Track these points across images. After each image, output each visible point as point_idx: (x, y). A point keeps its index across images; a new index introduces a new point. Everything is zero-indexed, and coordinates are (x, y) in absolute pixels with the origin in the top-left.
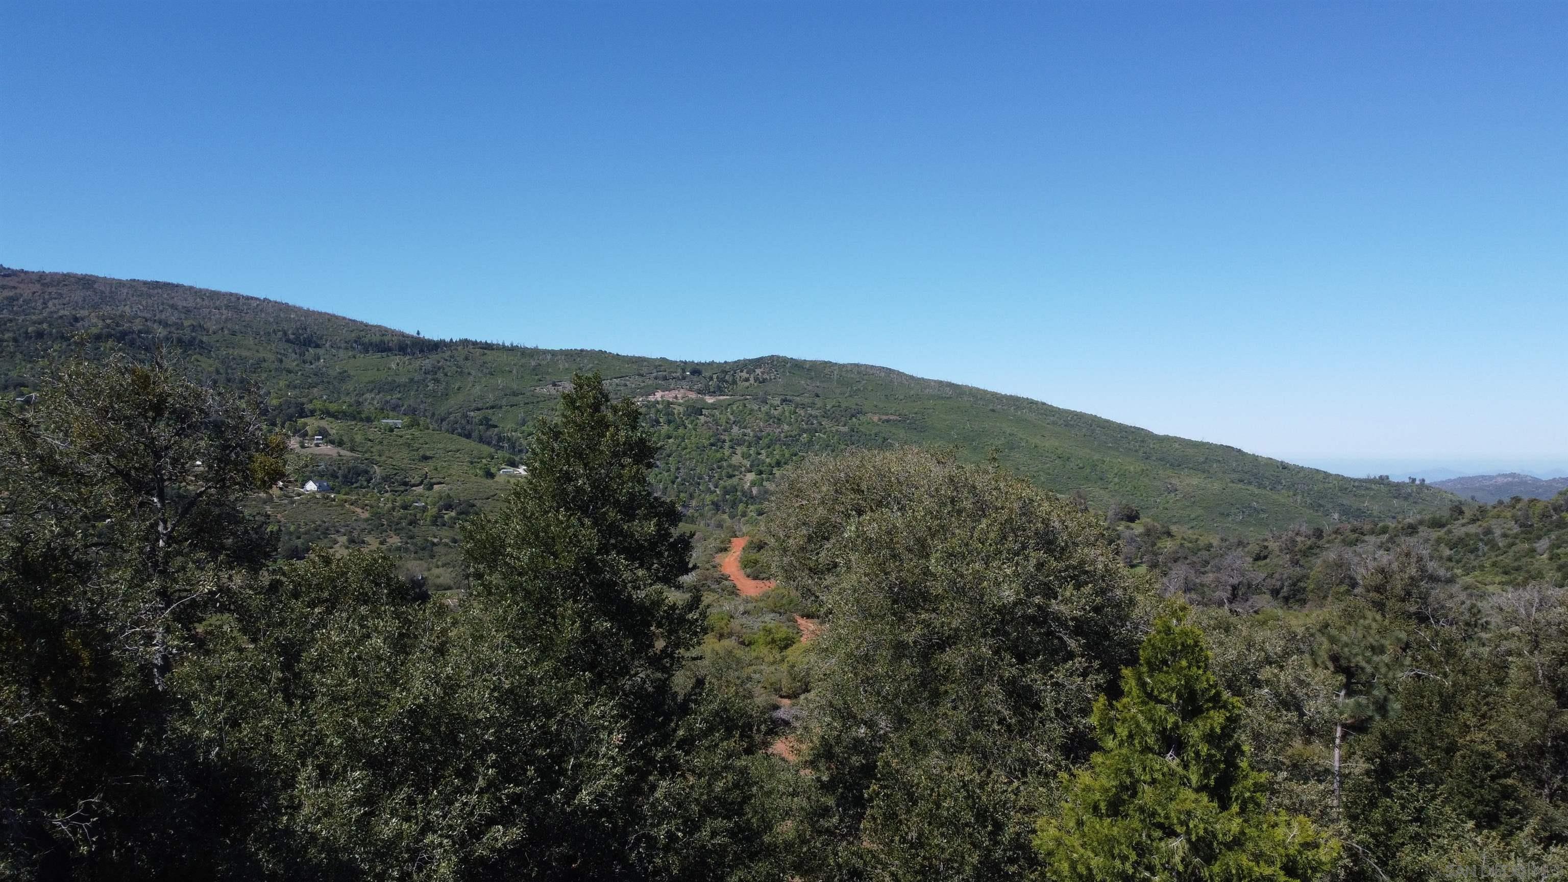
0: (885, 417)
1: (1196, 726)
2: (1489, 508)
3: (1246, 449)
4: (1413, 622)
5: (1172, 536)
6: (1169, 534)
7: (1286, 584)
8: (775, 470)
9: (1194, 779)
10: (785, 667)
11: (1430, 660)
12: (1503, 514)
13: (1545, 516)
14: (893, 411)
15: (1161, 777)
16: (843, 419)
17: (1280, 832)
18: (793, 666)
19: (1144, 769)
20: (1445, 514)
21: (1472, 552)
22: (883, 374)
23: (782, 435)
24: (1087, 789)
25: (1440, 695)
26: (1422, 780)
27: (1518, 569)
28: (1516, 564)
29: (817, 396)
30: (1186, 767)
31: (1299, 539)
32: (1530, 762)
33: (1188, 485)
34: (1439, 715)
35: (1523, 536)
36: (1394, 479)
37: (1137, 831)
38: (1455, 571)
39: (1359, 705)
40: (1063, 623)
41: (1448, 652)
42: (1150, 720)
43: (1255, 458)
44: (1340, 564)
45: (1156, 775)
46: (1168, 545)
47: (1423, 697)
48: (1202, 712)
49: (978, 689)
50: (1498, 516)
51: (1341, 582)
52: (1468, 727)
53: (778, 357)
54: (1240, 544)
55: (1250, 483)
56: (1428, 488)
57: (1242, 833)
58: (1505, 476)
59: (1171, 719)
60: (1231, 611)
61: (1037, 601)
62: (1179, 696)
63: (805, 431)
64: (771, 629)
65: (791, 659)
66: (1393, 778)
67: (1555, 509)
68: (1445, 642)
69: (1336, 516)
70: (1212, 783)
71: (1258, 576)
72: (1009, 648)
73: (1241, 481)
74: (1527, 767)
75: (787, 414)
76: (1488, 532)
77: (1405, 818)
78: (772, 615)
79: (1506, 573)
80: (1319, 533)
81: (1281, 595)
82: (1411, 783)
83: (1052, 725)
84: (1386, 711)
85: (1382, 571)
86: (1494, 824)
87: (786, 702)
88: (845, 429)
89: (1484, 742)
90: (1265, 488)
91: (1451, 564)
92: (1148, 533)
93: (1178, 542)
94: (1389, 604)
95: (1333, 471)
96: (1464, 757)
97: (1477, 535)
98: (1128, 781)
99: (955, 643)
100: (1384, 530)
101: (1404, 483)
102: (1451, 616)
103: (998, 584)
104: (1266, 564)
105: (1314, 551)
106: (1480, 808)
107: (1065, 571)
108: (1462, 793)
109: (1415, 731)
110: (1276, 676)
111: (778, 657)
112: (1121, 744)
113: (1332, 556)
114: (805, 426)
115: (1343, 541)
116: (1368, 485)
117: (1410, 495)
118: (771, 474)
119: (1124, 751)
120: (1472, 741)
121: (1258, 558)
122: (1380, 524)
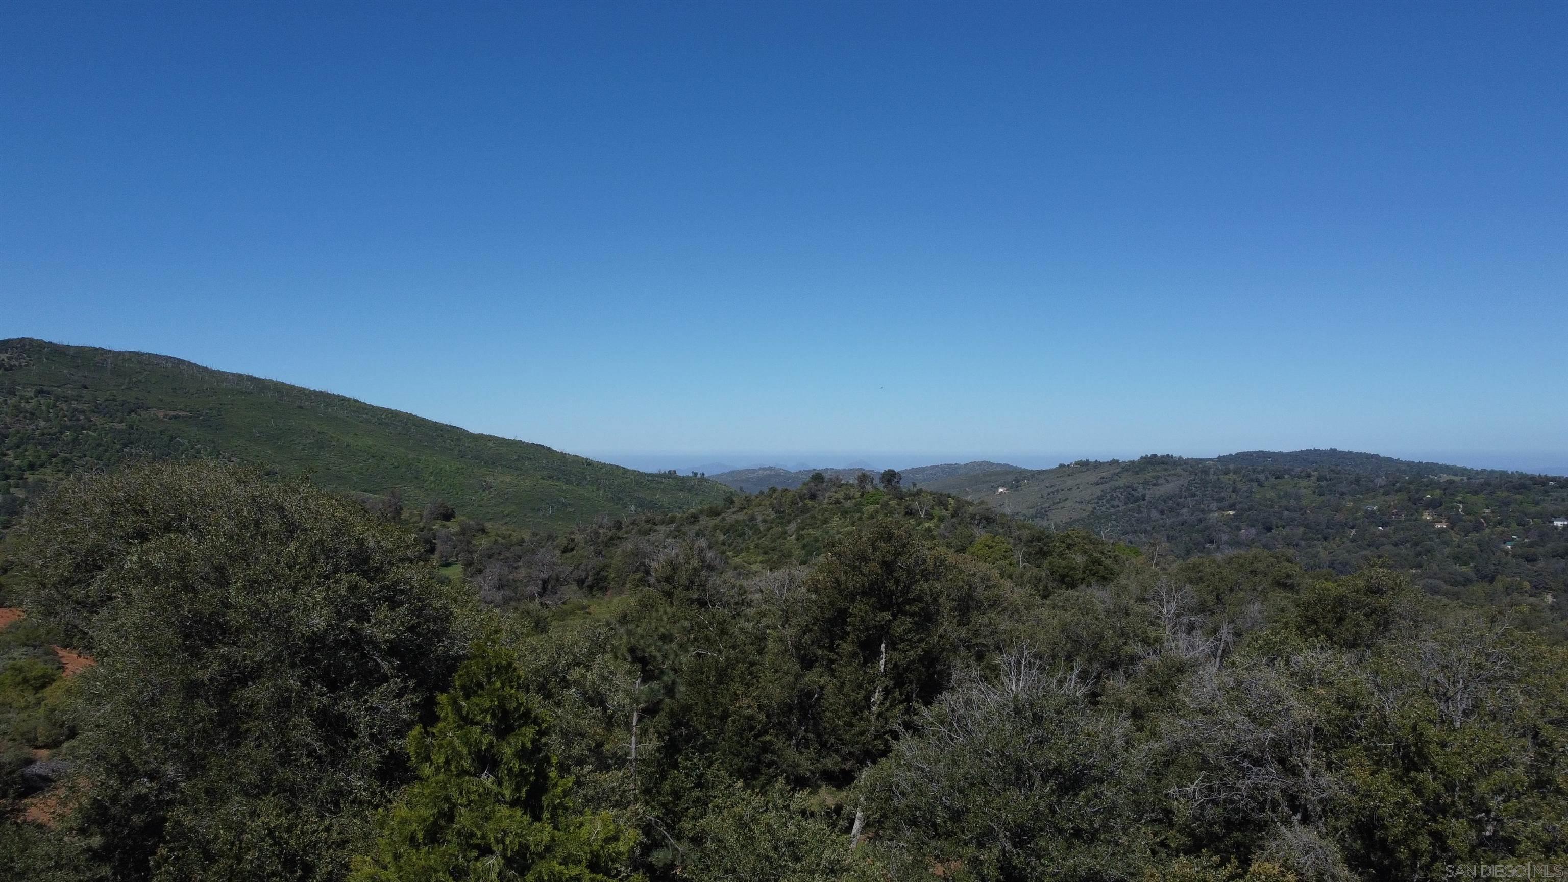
0: (172, 413)
1: (509, 744)
2: (753, 497)
3: (555, 448)
4: (695, 606)
5: (487, 533)
6: (484, 531)
7: (590, 573)
8: (26, 474)
9: (507, 793)
10: (42, 710)
11: (707, 639)
12: (763, 503)
13: (794, 503)
14: (182, 406)
15: (477, 798)
16: (119, 414)
17: (584, 832)
18: (53, 711)
19: (461, 793)
20: (720, 503)
21: (740, 536)
22: (170, 365)
23: (37, 432)
24: (404, 822)
25: (716, 669)
26: (701, 750)
27: (774, 549)
28: (773, 545)
29: (85, 387)
30: (500, 784)
31: (601, 531)
32: (783, 719)
33: (502, 482)
34: (715, 687)
35: (778, 521)
36: (679, 474)
37: (454, 855)
38: (728, 553)
39: (652, 690)
40: (376, 646)
41: (722, 632)
42: (467, 743)
43: (563, 455)
44: (635, 554)
45: (474, 797)
46: (483, 543)
47: (702, 673)
48: (513, 730)
49: (285, 722)
50: (760, 505)
51: (637, 570)
52: (737, 695)
53: (31, 340)
54: (550, 537)
55: (559, 479)
56: (707, 481)
57: (553, 839)
58: (765, 469)
59: (486, 740)
60: (541, 604)
61: (349, 625)
62: (493, 716)
63: (68, 428)
64: (22, 667)
65: (50, 701)
66: (679, 751)
67: (800, 498)
68: (719, 623)
69: (633, 508)
70: (523, 795)
71: (566, 570)
72: (319, 677)
73: (550, 477)
74: (780, 723)
75: (44, 408)
76: (752, 518)
77: (690, 785)
78: (23, 650)
79: (765, 553)
80: (618, 526)
81: (586, 584)
82: (693, 754)
83: (366, 752)
84: (674, 693)
85: (671, 563)
86: (756, 776)
87: (45, 753)
88: (123, 426)
89: (749, 707)
90: (572, 484)
91: (724, 548)
92: (463, 532)
93: (493, 539)
94: (677, 592)
95: (630, 467)
96: (734, 722)
97: (744, 521)
98: (446, 807)
99: (259, 677)
100: (672, 520)
101: (688, 477)
102: (725, 599)
103: (306, 610)
104: (573, 556)
105: (614, 542)
106: (746, 764)
107: (380, 591)
108: (733, 753)
109: (697, 704)
110: (583, 676)
111: (31, 699)
112: (438, 769)
113: (630, 546)
114: (68, 423)
115: (639, 531)
116: (660, 480)
117: (693, 487)
118: (21, 479)
119: (441, 777)
120: (740, 707)
121: (565, 551)
122: (669, 515)
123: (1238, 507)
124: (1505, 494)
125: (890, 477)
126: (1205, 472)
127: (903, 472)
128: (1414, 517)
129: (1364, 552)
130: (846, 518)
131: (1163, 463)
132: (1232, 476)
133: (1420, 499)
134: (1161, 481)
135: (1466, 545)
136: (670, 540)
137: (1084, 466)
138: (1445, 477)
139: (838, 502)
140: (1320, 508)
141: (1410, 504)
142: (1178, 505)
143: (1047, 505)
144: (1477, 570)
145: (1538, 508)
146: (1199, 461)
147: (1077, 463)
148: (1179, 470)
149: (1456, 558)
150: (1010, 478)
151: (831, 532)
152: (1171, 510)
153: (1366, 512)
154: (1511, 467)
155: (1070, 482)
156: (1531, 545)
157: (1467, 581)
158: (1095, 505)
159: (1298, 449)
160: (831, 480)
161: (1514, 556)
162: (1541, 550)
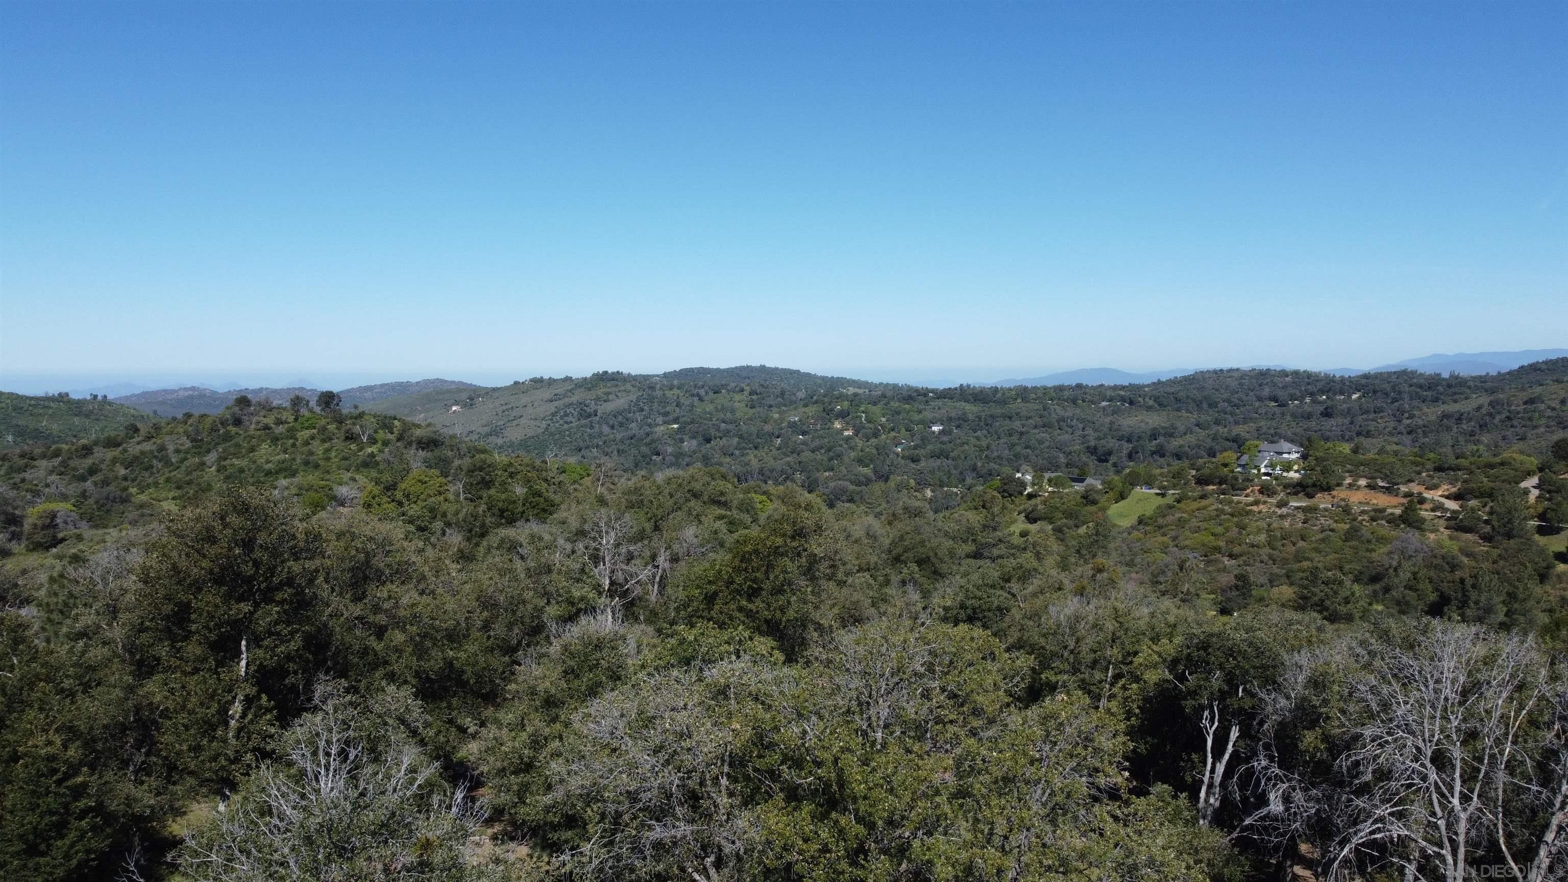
2: (163, 424)
12: (176, 430)
13: (213, 430)
20: (121, 432)
21: (146, 469)
27: (189, 483)
28: (188, 478)
35: (195, 450)
36: (74, 396)
50: (171, 433)
56: (110, 404)
58: (186, 389)
67: (222, 424)
68: (11, 630)
76: (162, 448)
79: (178, 488)
91: (125, 484)
96: (25, 766)
97: (151, 452)
100: (57, 454)
101: (85, 400)
116: (46, 403)
117: (91, 412)
122: (53, 447)
123: (681, 420)
124: (897, 404)
125: (328, 399)
126: (652, 388)
127: (342, 392)
128: (827, 426)
129: (788, 459)
130: (276, 445)
131: (613, 380)
132: (676, 391)
133: (832, 410)
134: (610, 397)
135: (867, 450)
136: (54, 477)
137: (538, 382)
138: (852, 390)
139: (267, 427)
140: (751, 419)
141: (824, 415)
142: (627, 420)
143: (502, 423)
144: (875, 471)
145: (921, 416)
146: (646, 377)
147: (531, 380)
148: (628, 386)
149: (860, 461)
150: (464, 396)
151: (259, 462)
152: (621, 425)
153: (789, 422)
154: (901, 379)
155: (524, 399)
156: (916, 447)
157: (868, 482)
158: (549, 422)
159: (733, 366)
160: (259, 404)
161: (903, 458)
162: (922, 452)
